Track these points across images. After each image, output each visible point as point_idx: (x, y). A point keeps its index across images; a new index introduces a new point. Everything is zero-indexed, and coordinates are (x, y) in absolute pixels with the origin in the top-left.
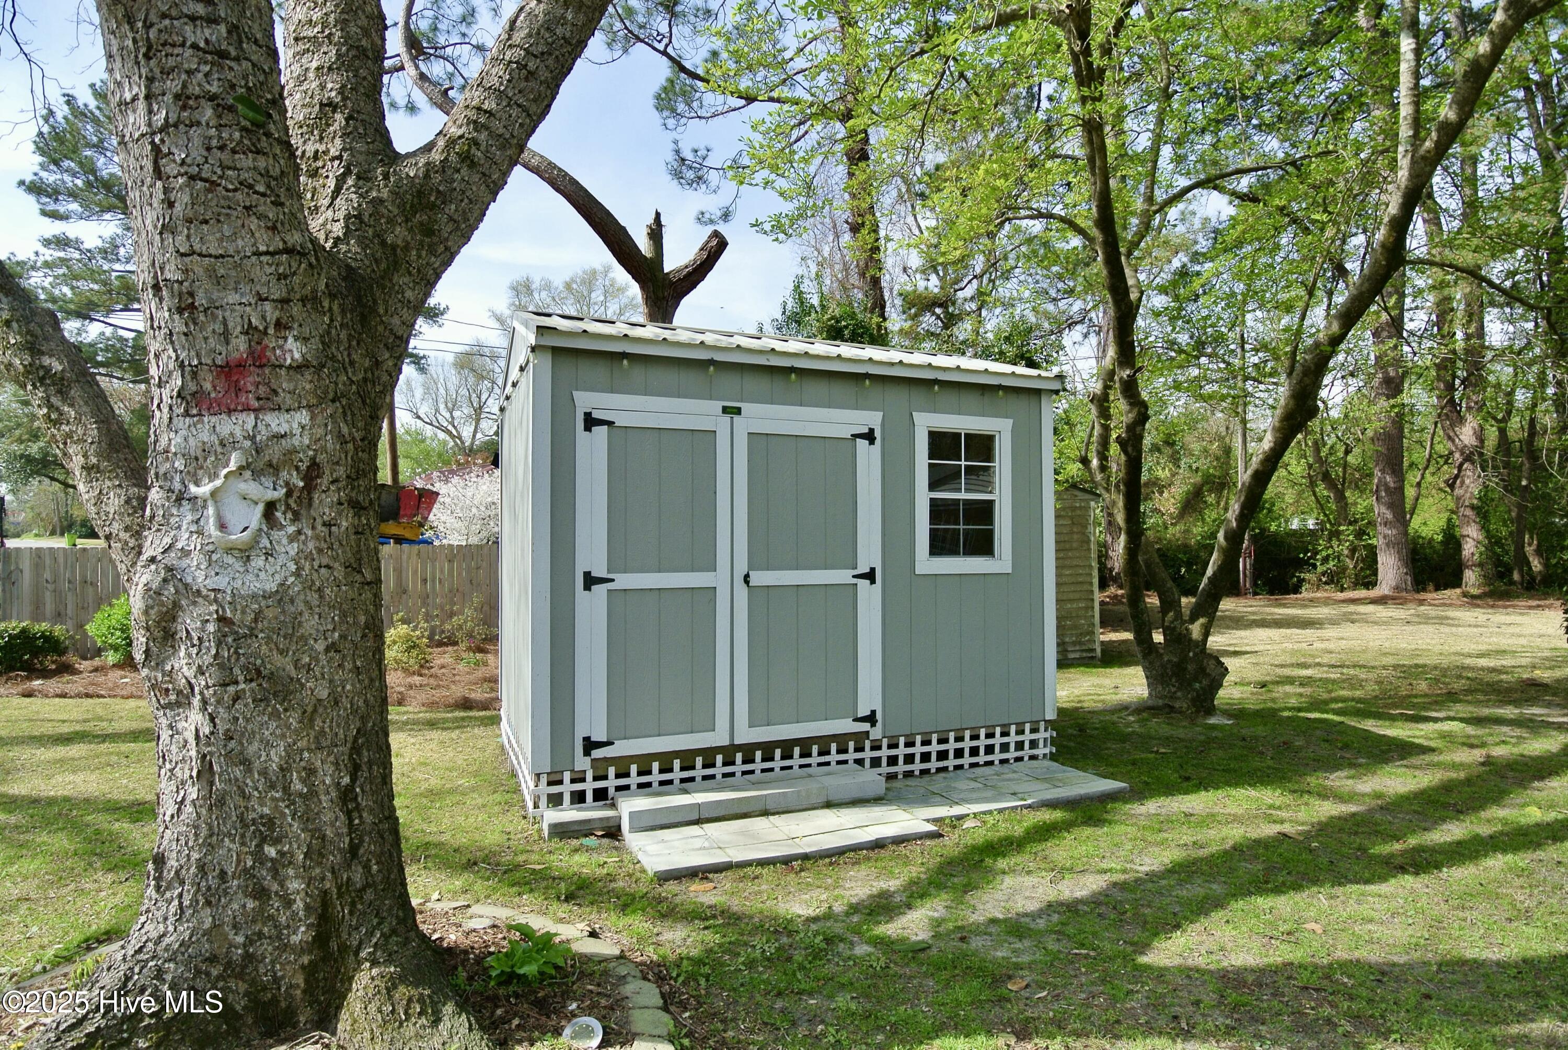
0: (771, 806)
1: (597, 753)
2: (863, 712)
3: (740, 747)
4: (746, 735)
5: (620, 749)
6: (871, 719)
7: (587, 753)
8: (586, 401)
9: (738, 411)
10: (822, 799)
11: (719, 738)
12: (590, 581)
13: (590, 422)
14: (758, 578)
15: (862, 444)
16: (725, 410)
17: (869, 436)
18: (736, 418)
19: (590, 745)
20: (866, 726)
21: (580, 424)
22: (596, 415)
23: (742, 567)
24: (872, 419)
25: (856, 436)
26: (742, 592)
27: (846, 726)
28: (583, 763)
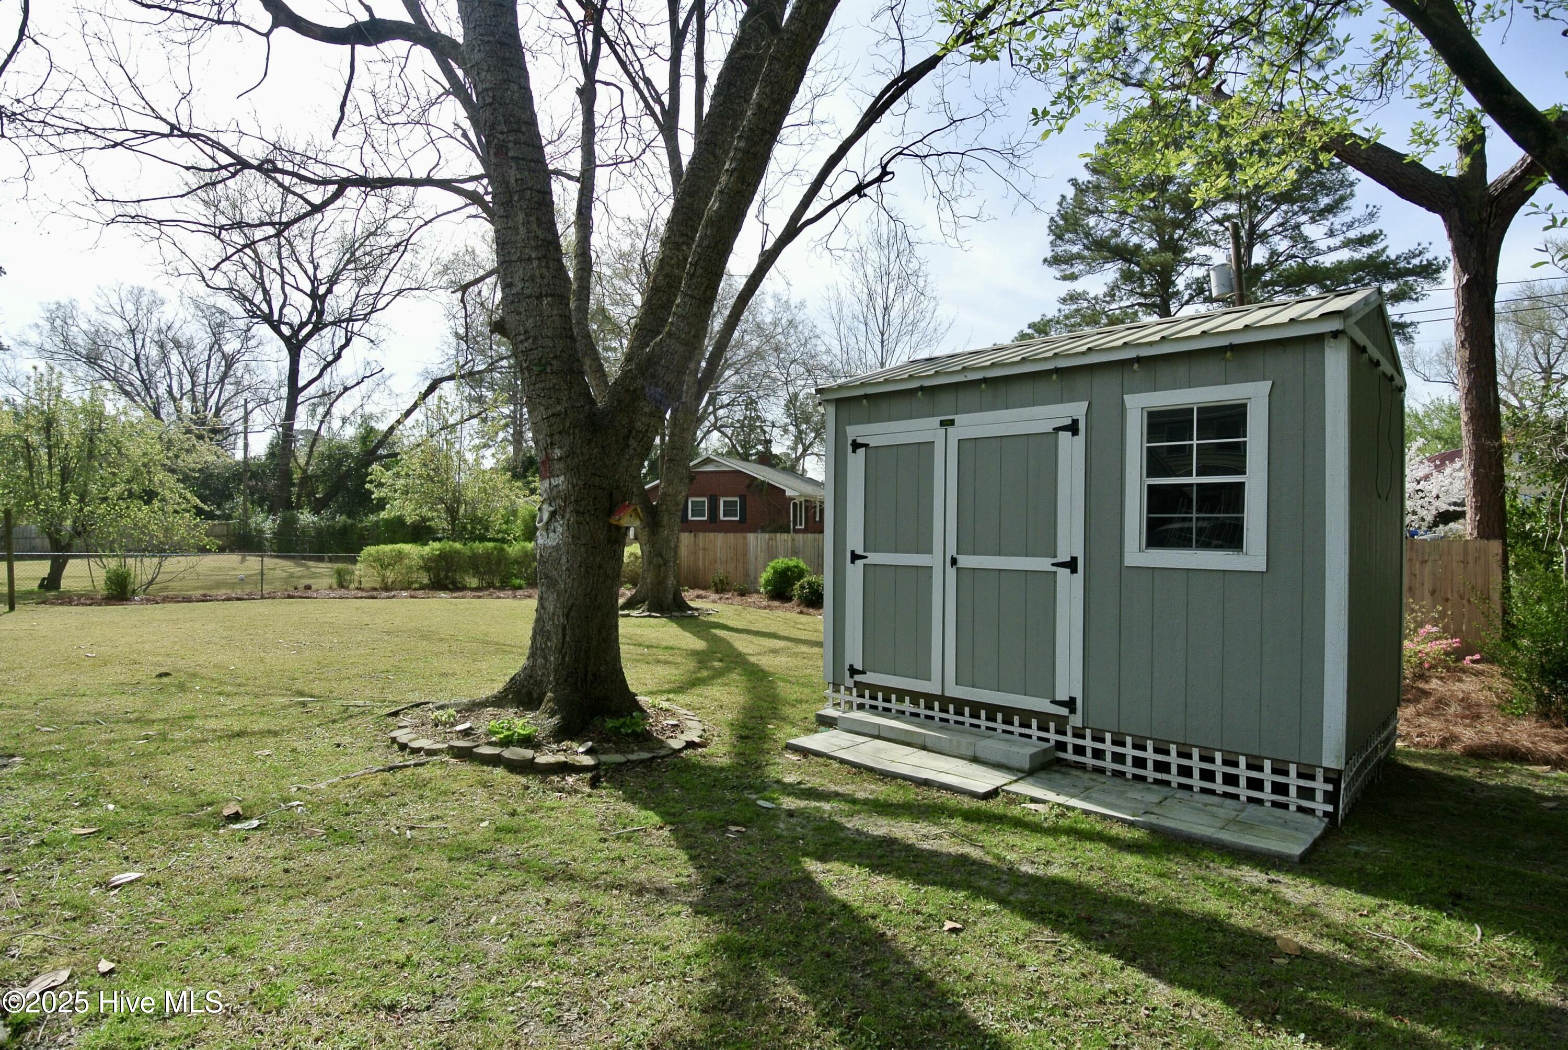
0: (929, 744)
1: (858, 678)
2: (1062, 696)
3: (953, 700)
4: (954, 691)
5: (870, 678)
6: (1070, 704)
7: (852, 677)
8: (854, 432)
9: (952, 423)
10: (970, 753)
11: (932, 687)
12: (855, 557)
13: (856, 446)
14: (965, 561)
15: (1065, 436)
16: (943, 423)
17: (1073, 428)
18: (950, 429)
19: (853, 671)
20: (1064, 711)
21: (850, 449)
22: (860, 440)
23: (952, 550)
24: (1077, 410)
25: (1058, 429)
26: (951, 573)
27: (1043, 705)
28: (849, 682)
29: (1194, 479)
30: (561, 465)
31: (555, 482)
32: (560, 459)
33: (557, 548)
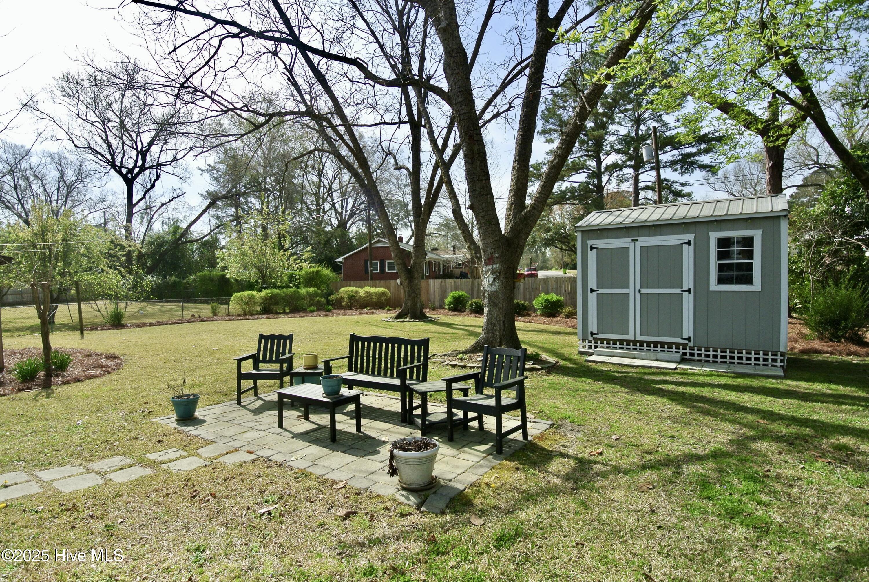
0: (636, 356)
1: (595, 336)
2: (685, 336)
3: (639, 341)
4: (639, 338)
5: (601, 336)
6: (689, 339)
7: (592, 336)
8: (590, 243)
9: (637, 240)
10: (655, 358)
11: (631, 337)
12: (592, 291)
13: (592, 248)
14: (643, 291)
15: (685, 246)
16: (633, 240)
17: (689, 243)
18: (636, 243)
19: (592, 334)
20: (687, 342)
21: (589, 249)
22: (594, 246)
23: (638, 286)
24: (691, 237)
25: (682, 244)
26: (638, 296)
27: (678, 340)
28: (590, 338)
29: (735, 261)
30: (498, 260)
31: (495, 266)
32: (498, 258)
33: (496, 291)
